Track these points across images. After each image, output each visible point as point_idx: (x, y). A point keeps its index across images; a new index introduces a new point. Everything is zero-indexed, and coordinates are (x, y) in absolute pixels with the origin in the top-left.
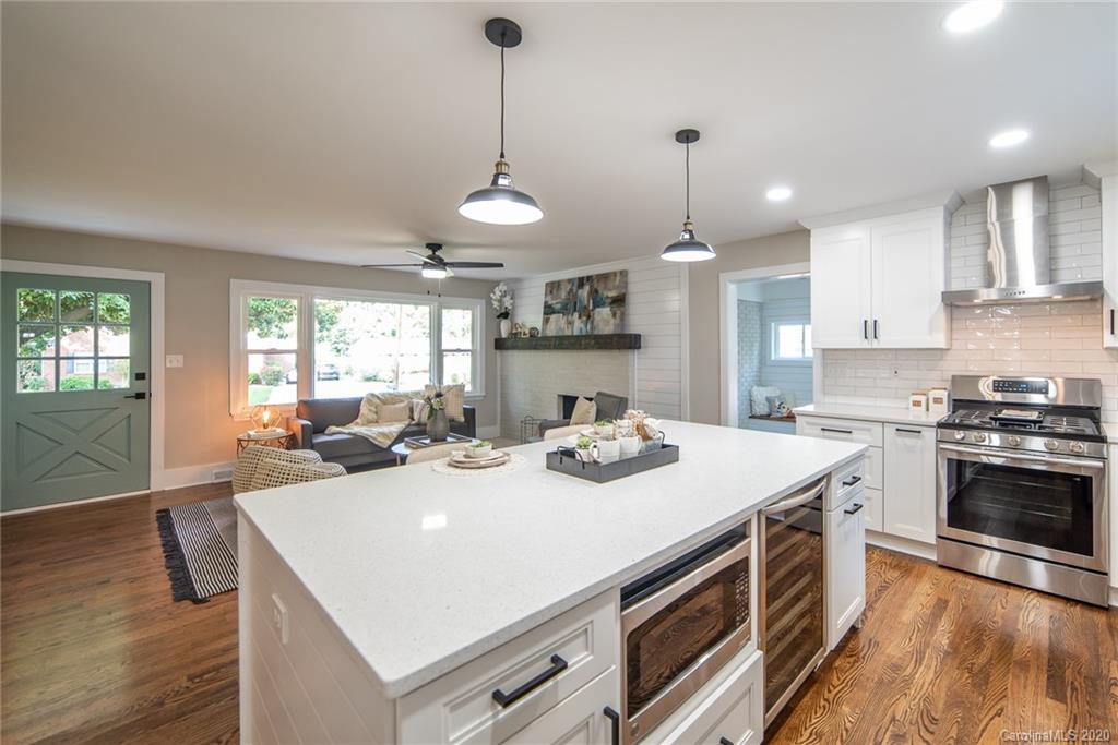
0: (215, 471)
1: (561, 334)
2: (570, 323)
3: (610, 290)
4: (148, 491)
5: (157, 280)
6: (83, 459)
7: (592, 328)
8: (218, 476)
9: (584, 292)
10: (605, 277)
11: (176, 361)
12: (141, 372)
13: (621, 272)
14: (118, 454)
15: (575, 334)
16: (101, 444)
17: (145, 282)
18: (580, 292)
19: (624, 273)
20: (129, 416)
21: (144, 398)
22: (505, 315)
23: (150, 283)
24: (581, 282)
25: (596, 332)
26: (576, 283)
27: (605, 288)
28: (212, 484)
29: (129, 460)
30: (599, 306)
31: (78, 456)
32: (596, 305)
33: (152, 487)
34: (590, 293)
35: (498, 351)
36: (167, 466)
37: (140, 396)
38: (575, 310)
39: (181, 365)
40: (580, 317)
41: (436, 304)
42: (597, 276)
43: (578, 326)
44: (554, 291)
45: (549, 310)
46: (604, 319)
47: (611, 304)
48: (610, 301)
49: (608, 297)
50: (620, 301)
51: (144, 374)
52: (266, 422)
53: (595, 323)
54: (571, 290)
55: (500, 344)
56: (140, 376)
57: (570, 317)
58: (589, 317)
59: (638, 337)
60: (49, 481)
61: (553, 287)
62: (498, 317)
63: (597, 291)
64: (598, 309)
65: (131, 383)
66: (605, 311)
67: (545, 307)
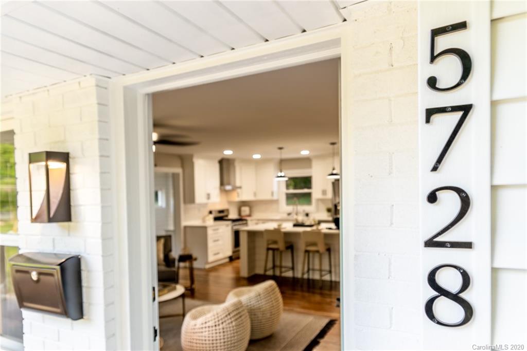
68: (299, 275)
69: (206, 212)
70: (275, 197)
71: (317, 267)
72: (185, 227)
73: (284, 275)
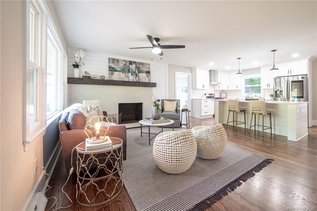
1: (122, 80)
2: (128, 77)
3: (145, 68)
7: (139, 80)
9: (133, 67)
10: (142, 64)
15: (130, 81)
18: (131, 66)
19: (149, 64)
24: (131, 63)
26: (128, 62)
27: (143, 67)
30: (141, 73)
32: (139, 72)
34: (136, 68)
38: (129, 72)
40: (132, 75)
42: (138, 62)
43: (131, 78)
44: (115, 63)
45: (112, 70)
46: (144, 78)
48: (146, 72)
49: (144, 70)
50: (148, 72)
53: (140, 78)
54: (126, 64)
57: (127, 74)
58: (137, 76)
59: (155, 84)
61: (114, 60)
63: (139, 68)
66: (144, 75)
67: (109, 68)
68: (248, 127)
69: (203, 94)
70: (239, 89)
71: (261, 124)
72: (192, 99)
73: (238, 126)
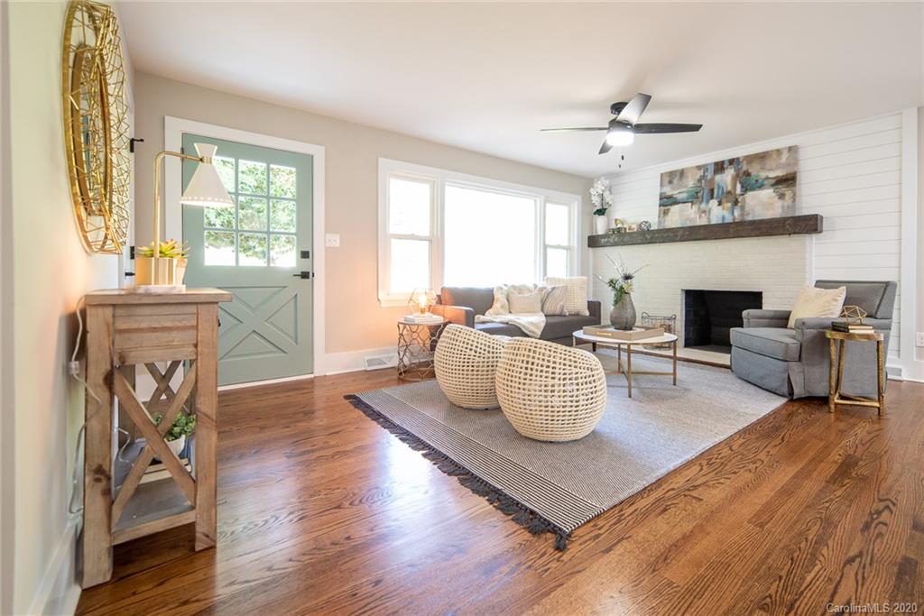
0: (368, 358)
1: (689, 224)
2: (707, 212)
3: (771, 170)
4: (312, 376)
5: (318, 152)
6: (258, 338)
7: (742, 215)
8: (370, 362)
9: (727, 178)
10: (762, 157)
11: (335, 241)
12: (305, 250)
13: (790, 149)
14: (286, 333)
15: (713, 222)
16: (272, 323)
17: (309, 155)
18: (718, 177)
19: (792, 150)
20: (296, 295)
21: (308, 278)
22: (601, 212)
23: (312, 157)
24: (720, 167)
25: (750, 218)
26: (711, 169)
27: (762, 169)
28: (366, 371)
29: (296, 343)
30: (753, 189)
31: (255, 335)
32: (746, 189)
33: (315, 371)
34: (736, 178)
35: (591, 249)
36: (327, 350)
37: (305, 275)
38: (712, 198)
39: (338, 244)
40: (720, 204)
41: (542, 198)
42: (746, 157)
43: (717, 213)
44: (675, 181)
45: (667, 202)
46: (763, 204)
47: (773, 185)
48: (773, 181)
49: (768, 178)
50: (789, 180)
51: (308, 252)
52: (423, 306)
53: (747, 209)
54: (703, 177)
55: (593, 242)
56: (305, 255)
57: (703, 205)
58: (736, 203)
60: (229, 360)
61: (672, 177)
62: (595, 214)
63: (748, 174)
64: (750, 194)
65: (298, 262)
66: (766, 194)
67: (661, 199)
